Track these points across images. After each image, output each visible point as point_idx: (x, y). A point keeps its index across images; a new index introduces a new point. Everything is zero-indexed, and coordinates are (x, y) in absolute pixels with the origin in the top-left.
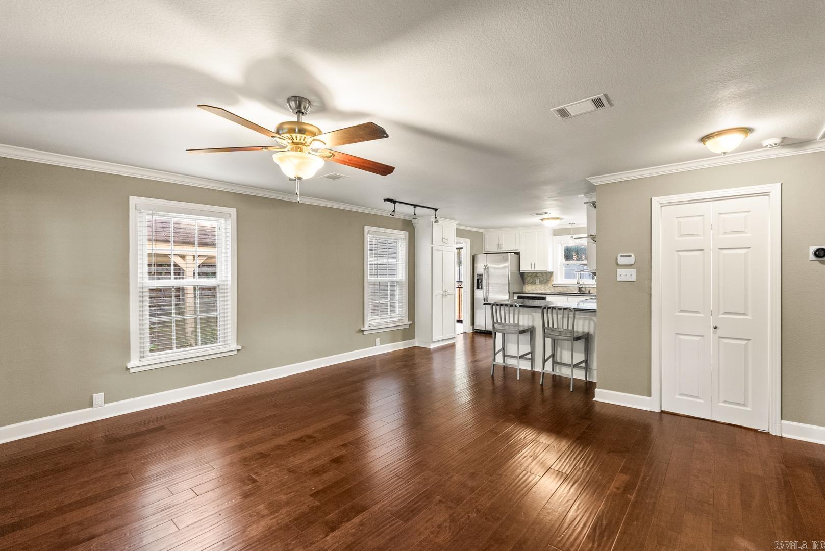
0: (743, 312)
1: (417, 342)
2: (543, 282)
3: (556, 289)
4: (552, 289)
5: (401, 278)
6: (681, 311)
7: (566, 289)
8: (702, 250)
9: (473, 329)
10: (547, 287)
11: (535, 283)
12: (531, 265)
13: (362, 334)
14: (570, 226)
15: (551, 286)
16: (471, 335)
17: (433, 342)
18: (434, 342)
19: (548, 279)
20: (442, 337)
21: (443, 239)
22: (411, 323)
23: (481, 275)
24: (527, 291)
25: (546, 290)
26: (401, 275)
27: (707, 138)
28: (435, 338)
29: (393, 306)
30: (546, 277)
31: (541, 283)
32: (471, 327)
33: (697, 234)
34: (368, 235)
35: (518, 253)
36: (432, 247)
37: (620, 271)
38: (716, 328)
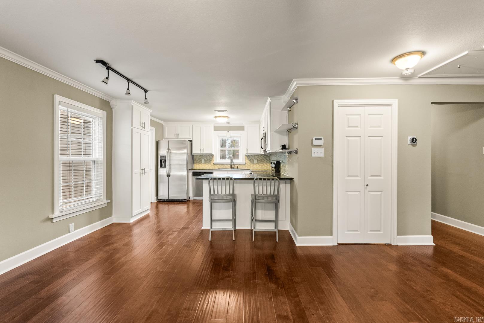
0: (380, 175)
1: (114, 219)
2: (207, 161)
3: (216, 166)
4: (213, 166)
5: (97, 157)
6: (349, 176)
7: (222, 166)
8: (360, 137)
9: (157, 199)
10: (210, 165)
11: (202, 163)
12: (201, 150)
13: (50, 222)
14: (227, 125)
15: (212, 164)
16: (155, 204)
17: (132, 216)
18: (134, 216)
19: (210, 160)
20: (140, 210)
21: (141, 123)
22: (109, 201)
23: (164, 157)
24: (195, 168)
25: (209, 167)
26: (97, 154)
27: (399, 57)
28: (135, 212)
29: (88, 186)
30: (209, 158)
31: (205, 162)
32: (156, 198)
33: (357, 127)
34: (60, 106)
35: (191, 141)
36: (132, 129)
37: (314, 150)
38: (367, 185)
